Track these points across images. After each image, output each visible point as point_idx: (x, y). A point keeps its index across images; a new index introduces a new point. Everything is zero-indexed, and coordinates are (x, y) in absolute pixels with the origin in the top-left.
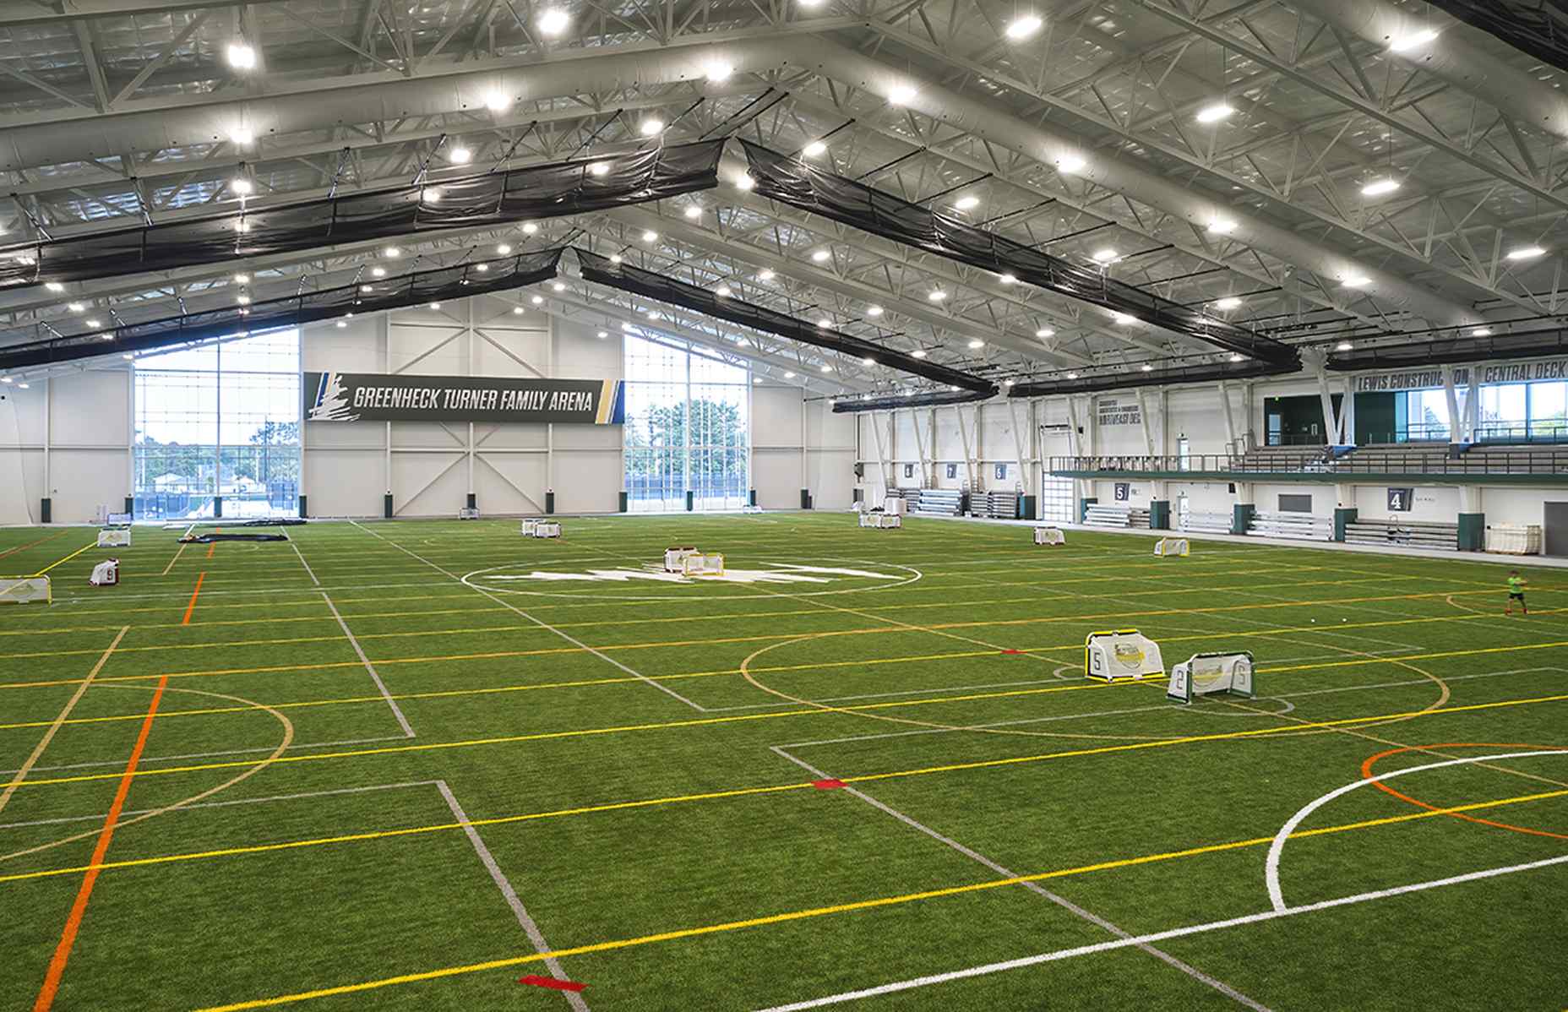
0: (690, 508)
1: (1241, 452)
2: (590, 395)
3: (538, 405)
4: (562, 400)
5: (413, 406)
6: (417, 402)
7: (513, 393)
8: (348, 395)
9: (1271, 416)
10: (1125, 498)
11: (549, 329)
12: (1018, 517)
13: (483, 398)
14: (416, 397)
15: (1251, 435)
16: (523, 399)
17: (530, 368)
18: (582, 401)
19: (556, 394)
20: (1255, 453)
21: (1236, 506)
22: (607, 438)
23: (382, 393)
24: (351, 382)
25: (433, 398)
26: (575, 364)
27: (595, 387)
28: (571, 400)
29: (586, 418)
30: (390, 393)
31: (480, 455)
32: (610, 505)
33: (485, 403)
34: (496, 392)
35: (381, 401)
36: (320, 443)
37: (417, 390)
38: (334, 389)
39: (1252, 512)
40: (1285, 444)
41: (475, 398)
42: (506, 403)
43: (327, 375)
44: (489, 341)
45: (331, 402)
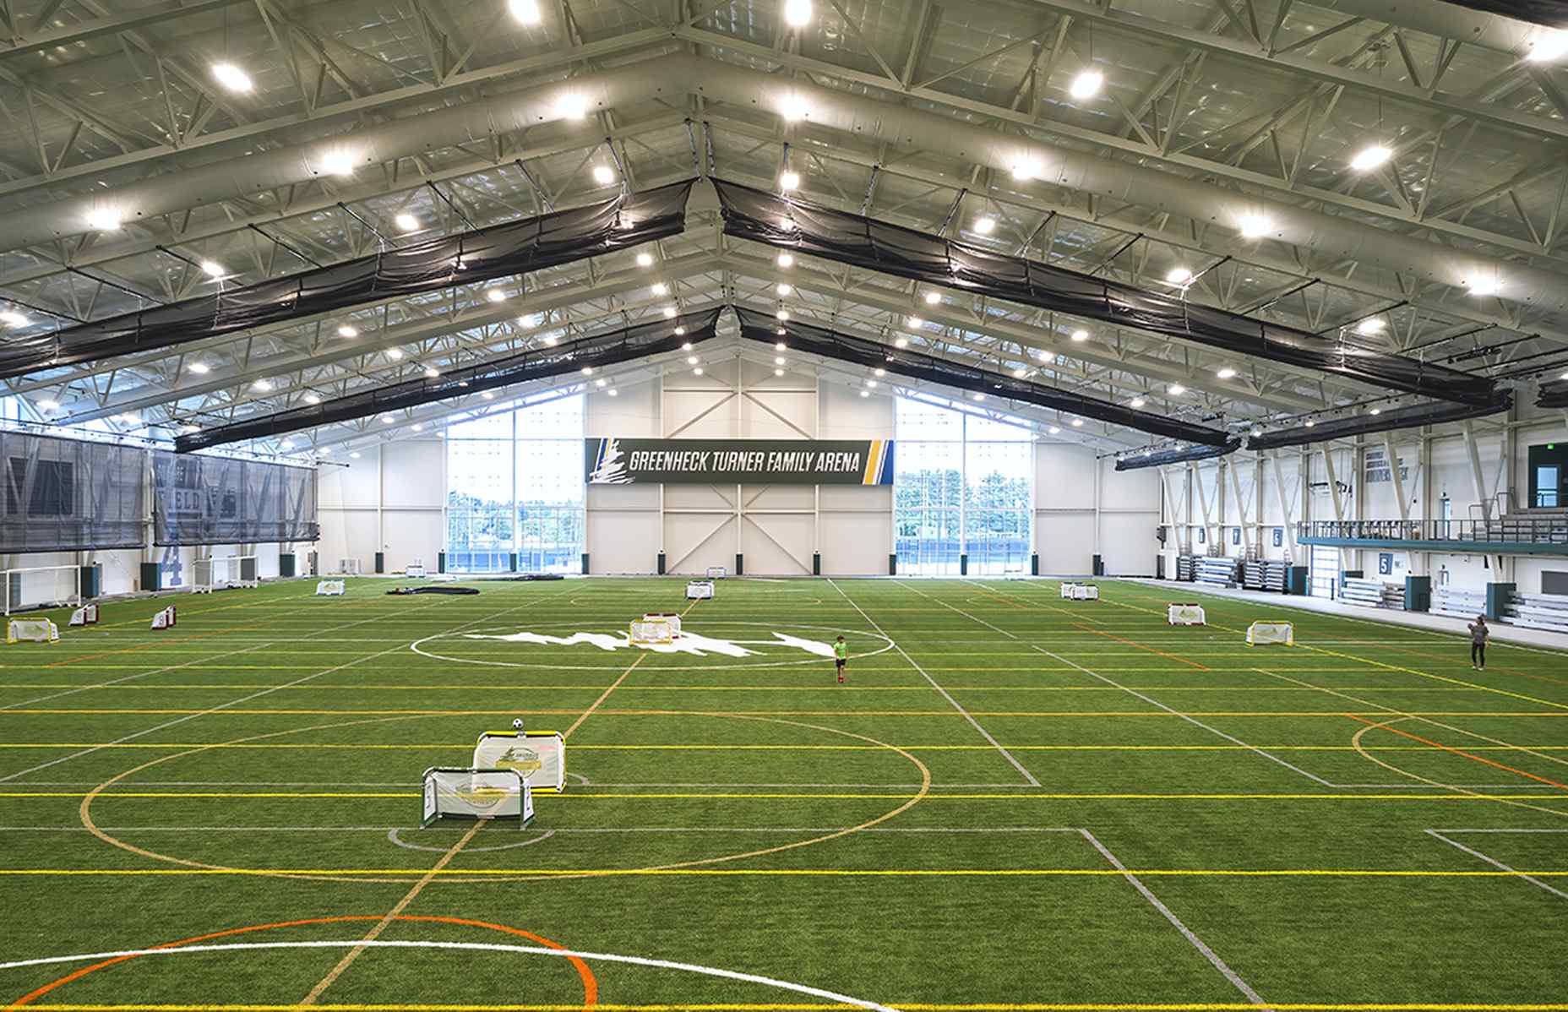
0: (964, 572)
1: (1494, 516)
2: (857, 455)
3: (804, 466)
4: (826, 462)
5: (684, 469)
6: (688, 465)
7: (780, 455)
8: (624, 459)
9: (1541, 470)
10: (1388, 572)
11: (817, 389)
12: (1285, 592)
13: (750, 461)
14: (686, 460)
15: (1512, 496)
16: (789, 460)
17: (798, 430)
18: (850, 461)
19: (822, 455)
20: (1514, 517)
21: (1489, 585)
22: (876, 499)
23: (655, 457)
24: (628, 447)
25: (703, 460)
26: (845, 424)
27: (862, 448)
28: (838, 461)
29: (853, 479)
30: (663, 457)
31: (749, 517)
32: (879, 568)
33: (752, 465)
34: (763, 455)
35: (654, 464)
36: (601, 505)
37: (687, 453)
38: (612, 453)
39: (1510, 593)
40: (1563, 506)
41: (742, 460)
42: (772, 465)
43: (605, 440)
44: (757, 402)
45: (609, 467)
